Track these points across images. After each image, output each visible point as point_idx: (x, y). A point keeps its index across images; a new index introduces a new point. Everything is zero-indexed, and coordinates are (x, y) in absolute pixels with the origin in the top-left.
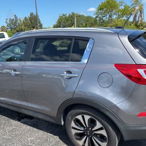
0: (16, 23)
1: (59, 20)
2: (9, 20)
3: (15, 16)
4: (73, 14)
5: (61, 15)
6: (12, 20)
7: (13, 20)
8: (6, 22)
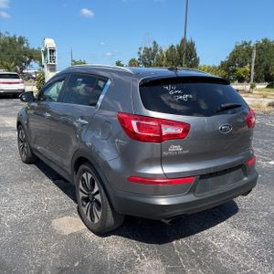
0: (153, 54)
1: (233, 52)
2: (143, 49)
3: (155, 42)
4: (265, 41)
5: (241, 44)
6: (147, 50)
7: (150, 49)
8: (139, 53)
